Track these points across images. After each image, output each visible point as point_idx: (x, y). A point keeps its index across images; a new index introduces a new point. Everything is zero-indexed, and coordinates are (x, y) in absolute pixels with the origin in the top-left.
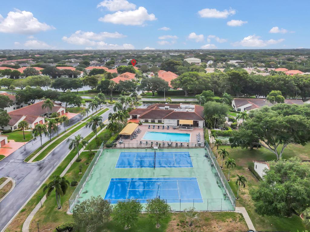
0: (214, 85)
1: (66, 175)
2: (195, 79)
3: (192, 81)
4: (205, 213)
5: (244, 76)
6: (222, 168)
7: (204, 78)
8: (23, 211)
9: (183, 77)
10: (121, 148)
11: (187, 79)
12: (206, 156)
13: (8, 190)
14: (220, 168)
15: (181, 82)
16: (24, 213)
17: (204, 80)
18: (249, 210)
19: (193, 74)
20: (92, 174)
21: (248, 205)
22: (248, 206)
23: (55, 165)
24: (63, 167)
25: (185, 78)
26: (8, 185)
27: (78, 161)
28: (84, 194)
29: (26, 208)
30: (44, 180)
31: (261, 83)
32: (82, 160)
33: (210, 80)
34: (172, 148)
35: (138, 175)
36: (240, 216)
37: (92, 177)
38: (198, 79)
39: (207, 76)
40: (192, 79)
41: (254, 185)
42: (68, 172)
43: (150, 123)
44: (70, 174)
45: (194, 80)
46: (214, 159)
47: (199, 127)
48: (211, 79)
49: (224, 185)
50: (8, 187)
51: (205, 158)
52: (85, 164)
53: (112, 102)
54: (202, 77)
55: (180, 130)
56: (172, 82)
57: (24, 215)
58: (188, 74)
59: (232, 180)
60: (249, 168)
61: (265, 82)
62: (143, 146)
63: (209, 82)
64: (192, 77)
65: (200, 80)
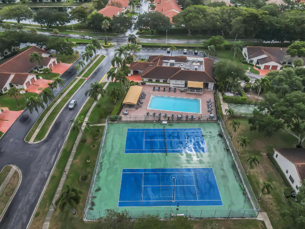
0: (224, 24)
1: (74, 162)
2: (202, 16)
3: (198, 18)
4: (227, 220)
5: (263, 17)
6: (238, 153)
7: (212, 15)
8: (37, 215)
9: (188, 13)
10: (127, 122)
11: (192, 16)
12: (221, 135)
13: (16, 184)
14: (237, 153)
15: (185, 19)
16: (38, 218)
17: (212, 18)
18: (271, 217)
19: (199, 9)
20: (102, 163)
21: (269, 210)
22: (270, 212)
23: (59, 147)
24: (68, 150)
25: (190, 14)
26: (14, 177)
27: (83, 141)
28: (97, 193)
29: (39, 211)
30: (51, 169)
31: (281, 27)
32: (88, 141)
33: (219, 18)
34: (183, 122)
35: (150, 164)
36: (262, 225)
37: (101, 166)
38: (205, 16)
39: (215, 12)
40: (199, 16)
41: (275, 180)
42: (75, 158)
43: (154, 82)
44: (77, 161)
45: (200, 17)
46: (229, 139)
47: (209, 89)
48: (221, 16)
49: (242, 180)
50: (15, 180)
51: (219, 139)
52: (92, 147)
53: (107, 46)
54: (211, 14)
55: (188, 93)
56: (174, 19)
57: (40, 220)
58: (194, 9)
59: (251, 173)
60: (267, 155)
61: (286, 25)
62: (151, 119)
63: (217, 21)
64: (198, 13)
65: (208, 18)
